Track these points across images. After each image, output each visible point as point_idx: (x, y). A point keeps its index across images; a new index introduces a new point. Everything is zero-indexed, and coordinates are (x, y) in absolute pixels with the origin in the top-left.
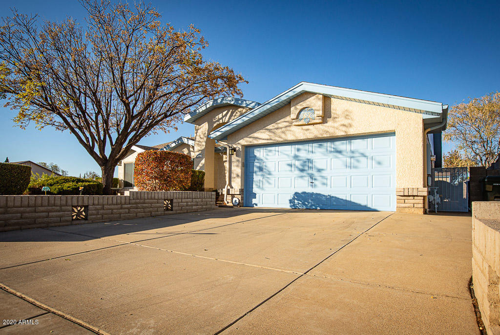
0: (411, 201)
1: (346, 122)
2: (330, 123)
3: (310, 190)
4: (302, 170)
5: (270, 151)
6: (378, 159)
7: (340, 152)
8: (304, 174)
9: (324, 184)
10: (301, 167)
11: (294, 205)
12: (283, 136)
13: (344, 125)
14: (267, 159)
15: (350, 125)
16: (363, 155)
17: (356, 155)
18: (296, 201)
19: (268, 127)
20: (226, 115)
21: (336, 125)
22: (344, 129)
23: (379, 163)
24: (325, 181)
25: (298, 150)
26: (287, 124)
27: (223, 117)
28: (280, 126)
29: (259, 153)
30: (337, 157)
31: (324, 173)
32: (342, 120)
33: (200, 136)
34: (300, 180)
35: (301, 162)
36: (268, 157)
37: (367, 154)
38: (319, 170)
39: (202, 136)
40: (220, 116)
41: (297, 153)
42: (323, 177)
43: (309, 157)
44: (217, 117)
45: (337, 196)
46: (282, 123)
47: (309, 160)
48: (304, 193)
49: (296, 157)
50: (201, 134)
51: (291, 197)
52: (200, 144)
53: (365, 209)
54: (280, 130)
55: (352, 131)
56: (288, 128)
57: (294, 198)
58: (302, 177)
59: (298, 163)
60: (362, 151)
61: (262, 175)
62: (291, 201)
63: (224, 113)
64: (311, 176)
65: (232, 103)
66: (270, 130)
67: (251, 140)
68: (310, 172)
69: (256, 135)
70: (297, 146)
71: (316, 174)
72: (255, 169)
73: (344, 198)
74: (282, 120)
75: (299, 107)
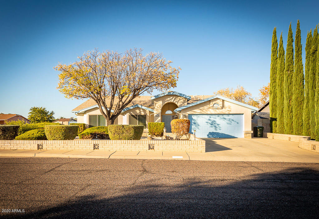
0: (248, 134)
1: (229, 110)
2: (224, 109)
3: (215, 131)
4: (212, 124)
5: (199, 117)
6: (237, 122)
7: (225, 119)
8: (212, 126)
9: (220, 129)
10: (211, 123)
11: (209, 137)
12: (206, 112)
13: (228, 110)
14: (197, 120)
15: (230, 111)
16: (233, 120)
17: (231, 120)
18: (210, 135)
19: (200, 108)
20: (172, 99)
21: (226, 110)
22: (228, 112)
23: (238, 123)
24: (220, 128)
25: (210, 117)
26: (208, 108)
27: (170, 99)
28: (205, 108)
29: (194, 117)
30: (224, 120)
31: (220, 126)
32: (227, 109)
33: (157, 107)
34: (211, 128)
35: (211, 122)
36: (198, 119)
37: (234, 120)
38: (218, 125)
39: (158, 107)
40: (169, 99)
41: (210, 118)
42: (219, 127)
43: (214, 120)
44: (167, 99)
45: (225, 133)
46: (205, 107)
47: (214, 121)
48: (213, 132)
49: (209, 120)
50: (158, 106)
51: (208, 134)
52: (157, 110)
53: (234, 137)
54: (205, 110)
55: (231, 113)
56: (208, 109)
57: (209, 134)
58: (212, 127)
59: (210, 122)
60: (232, 119)
61: (196, 126)
62: (208, 135)
63: (171, 98)
64: (215, 127)
65: (178, 95)
66: (201, 109)
67: (192, 112)
68: (215, 125)
69: (195, 110)
70: (210, 116)
71: (217, 126)
72: (192, 123)
73: (227, 134)
74: (206, 106)
75: (214, 103)
